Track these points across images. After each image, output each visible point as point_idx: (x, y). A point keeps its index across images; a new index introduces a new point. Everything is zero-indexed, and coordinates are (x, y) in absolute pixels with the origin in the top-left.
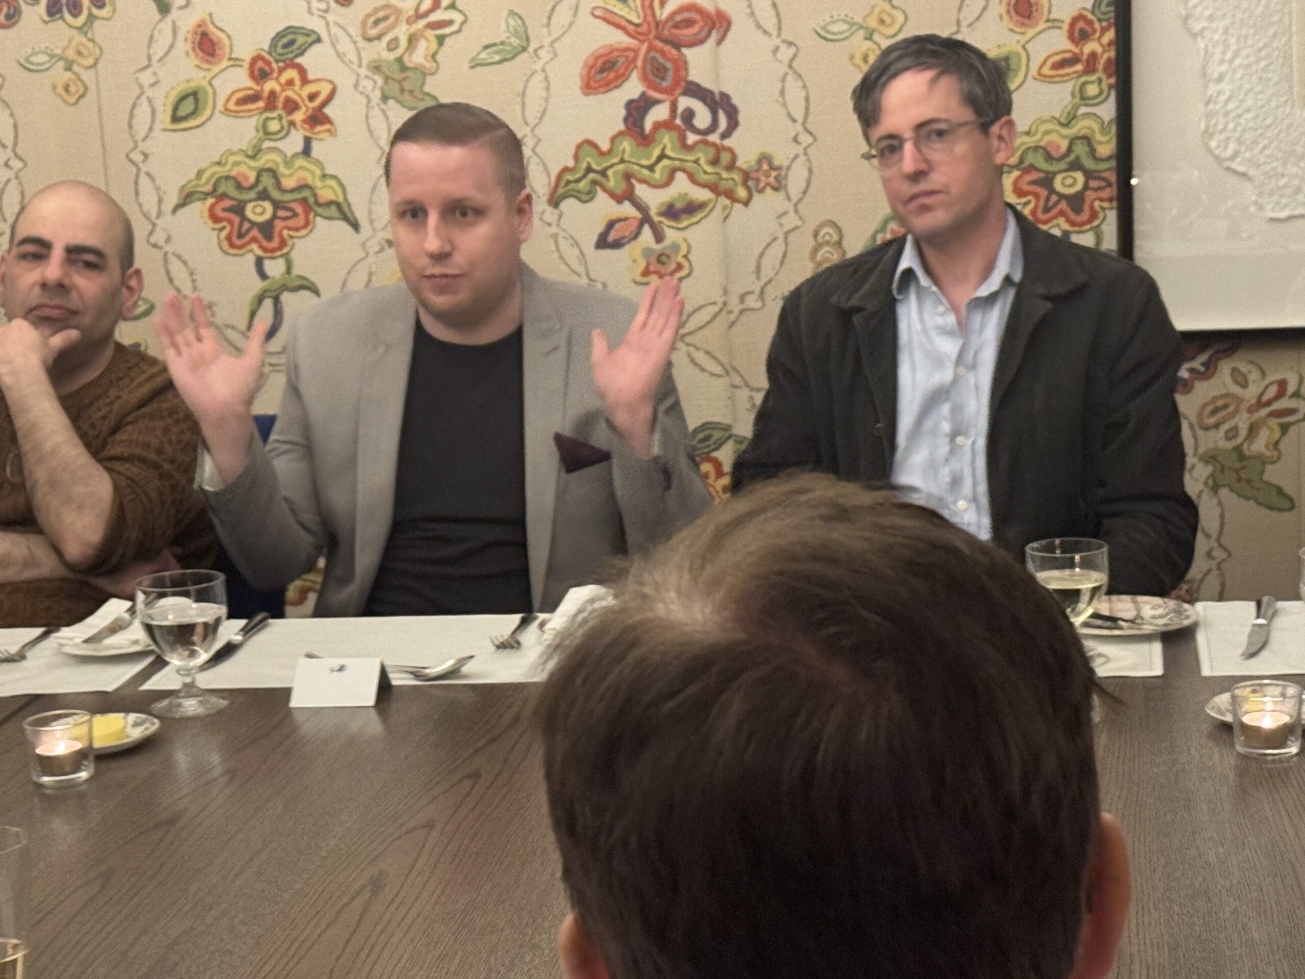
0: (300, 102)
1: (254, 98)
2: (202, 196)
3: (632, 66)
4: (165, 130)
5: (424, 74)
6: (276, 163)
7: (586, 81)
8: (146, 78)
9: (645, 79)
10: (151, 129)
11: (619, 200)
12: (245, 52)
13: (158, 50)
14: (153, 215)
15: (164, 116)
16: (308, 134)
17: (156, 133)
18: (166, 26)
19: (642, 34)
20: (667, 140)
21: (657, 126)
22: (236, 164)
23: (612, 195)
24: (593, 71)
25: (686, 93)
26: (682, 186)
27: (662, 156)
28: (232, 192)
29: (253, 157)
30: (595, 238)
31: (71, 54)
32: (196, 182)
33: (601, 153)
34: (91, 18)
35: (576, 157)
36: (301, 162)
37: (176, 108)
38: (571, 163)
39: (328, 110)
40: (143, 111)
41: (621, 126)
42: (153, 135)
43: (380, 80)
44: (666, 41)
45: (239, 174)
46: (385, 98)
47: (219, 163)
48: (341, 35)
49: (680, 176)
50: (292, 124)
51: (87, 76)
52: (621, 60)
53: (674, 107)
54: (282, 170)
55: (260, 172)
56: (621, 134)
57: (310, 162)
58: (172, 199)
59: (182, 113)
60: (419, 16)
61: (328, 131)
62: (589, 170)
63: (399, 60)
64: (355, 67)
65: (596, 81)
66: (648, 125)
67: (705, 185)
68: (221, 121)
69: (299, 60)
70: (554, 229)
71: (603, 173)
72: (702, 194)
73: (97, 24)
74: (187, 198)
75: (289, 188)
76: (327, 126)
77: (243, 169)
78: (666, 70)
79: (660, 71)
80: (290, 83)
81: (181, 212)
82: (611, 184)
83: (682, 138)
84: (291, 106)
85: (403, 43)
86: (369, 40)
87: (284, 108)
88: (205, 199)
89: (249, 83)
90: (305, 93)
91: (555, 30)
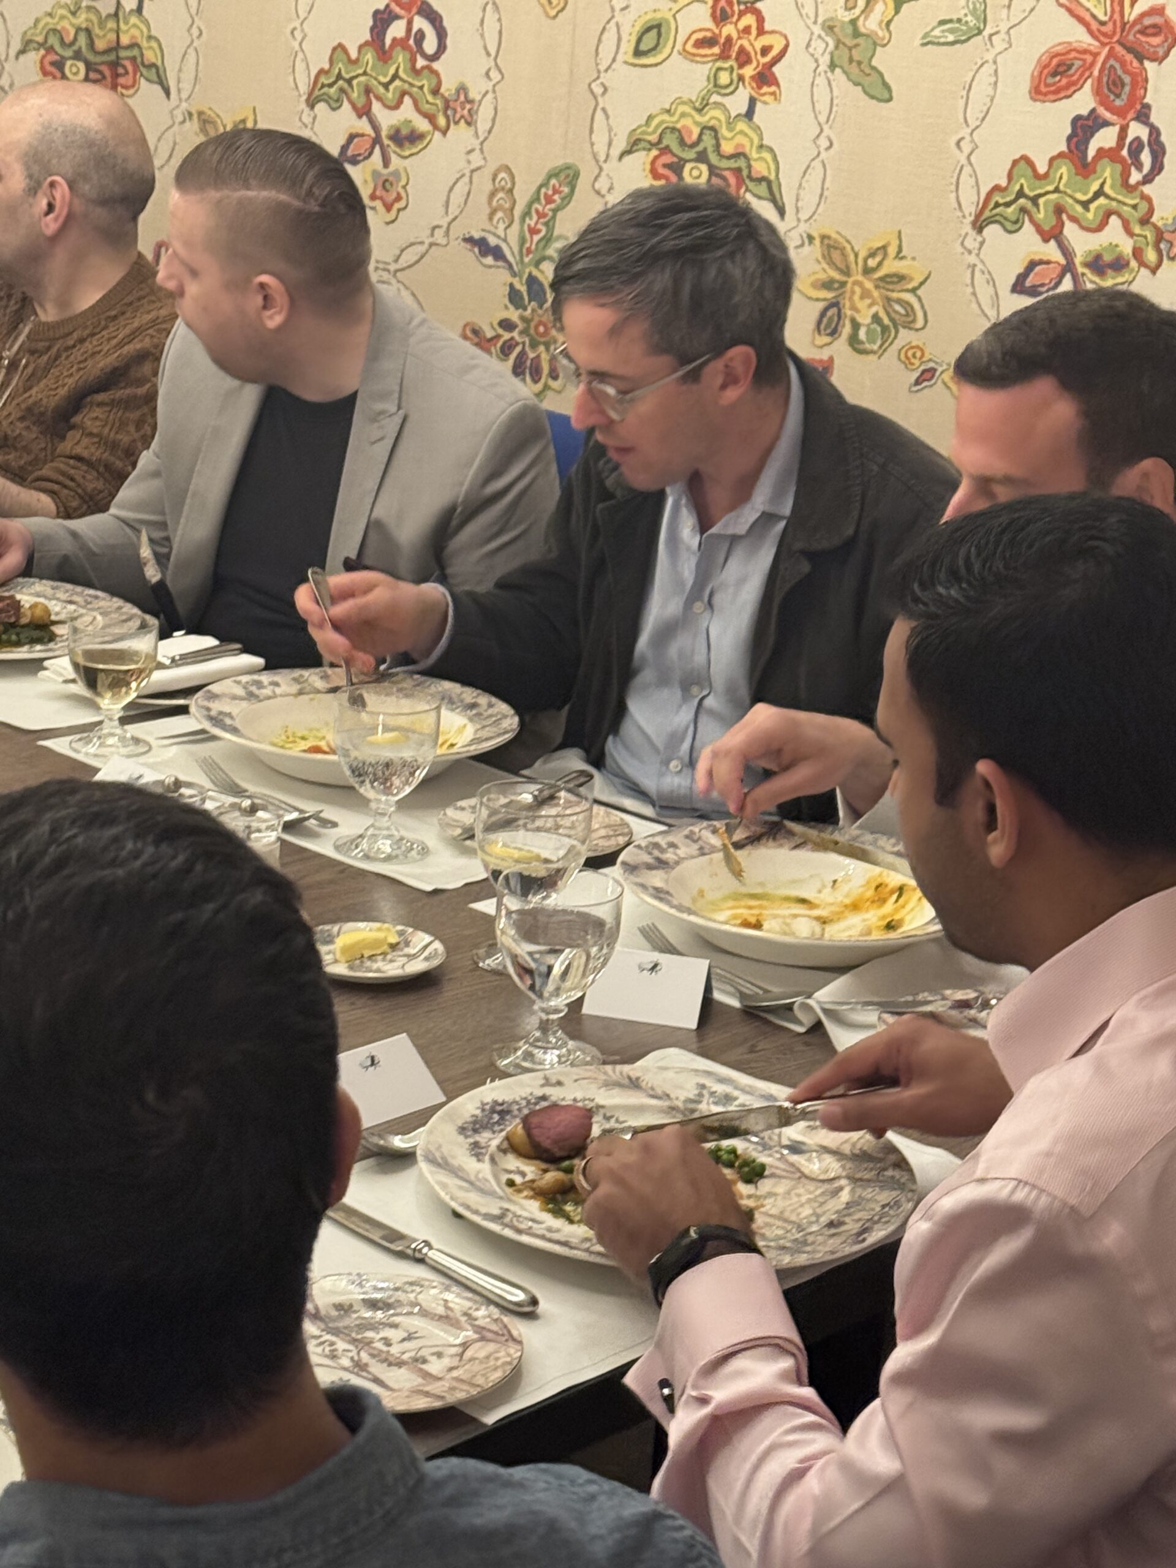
0: (753, 54)
1: (711, 42)
2: (648, 146)
3: (1087, 74)
4: (626, 63)
5: (875, 43)
6: (719, 121)
7: (1037, 82)
9: (1097, 92)
10: (614, 60)
11: (1046, 240)
14: (602, 158)
15: (628, 47)
16: (754, 94)
17: (618, 65)
19: (1105, 35)
20: (1108, 172)
21: (1101, 153)
22: (683, 115)
23: (1039, 229)
24: (1046, 71)
25: (1137, 117)
26: (1114, 235)
27: (1099, 193)
28: (675, 147)
29: (700, 111)
30: (1012, 280)
32: (644, 128)
33: (1037, 176)
35: (1011, 176)
36: (741, 126)
37: (639, 41)
38: (1003, 181)
39: (777, 70)
40: (610, 36)
41: (1063, 147)
42: (614, 66)
43: (831, 45)
44: (1130, 50)
45: (684, 127)
46: (832, 66)
47: (668, 111)
49: (1114, 220)
50: (741, 79)
52: (1078, 63)
53: (1123, 131)
54: (724, 132)
55: (705, 128)
56: (1061, 155)
57: (750, 127)
58: (621, 144)
59: (643, 47)
61: (773, 94)
62: (1021, 194)
63: (853, 22)
64: (810, 22)
65: (1047, 85)
66: (1091, 153)
68: (678, 63)
69: (759, 5)
70: (972, 259)
71: (1034, 200)
74: (634, 145)
75: (727, 154)
76: (773, 89)
77: (687, 122)
78: (1123, 85)
79: (1116, 85)
80: (747, 30)
81: (627, 159)
82: (1041, 216)
83: (1125, 175)
84: (744, 58)
85: (861, 3)
87: (737, 59)
88: (650, 150)
89: (709, 24)
90: (759, 45)
91: (1016, 15)
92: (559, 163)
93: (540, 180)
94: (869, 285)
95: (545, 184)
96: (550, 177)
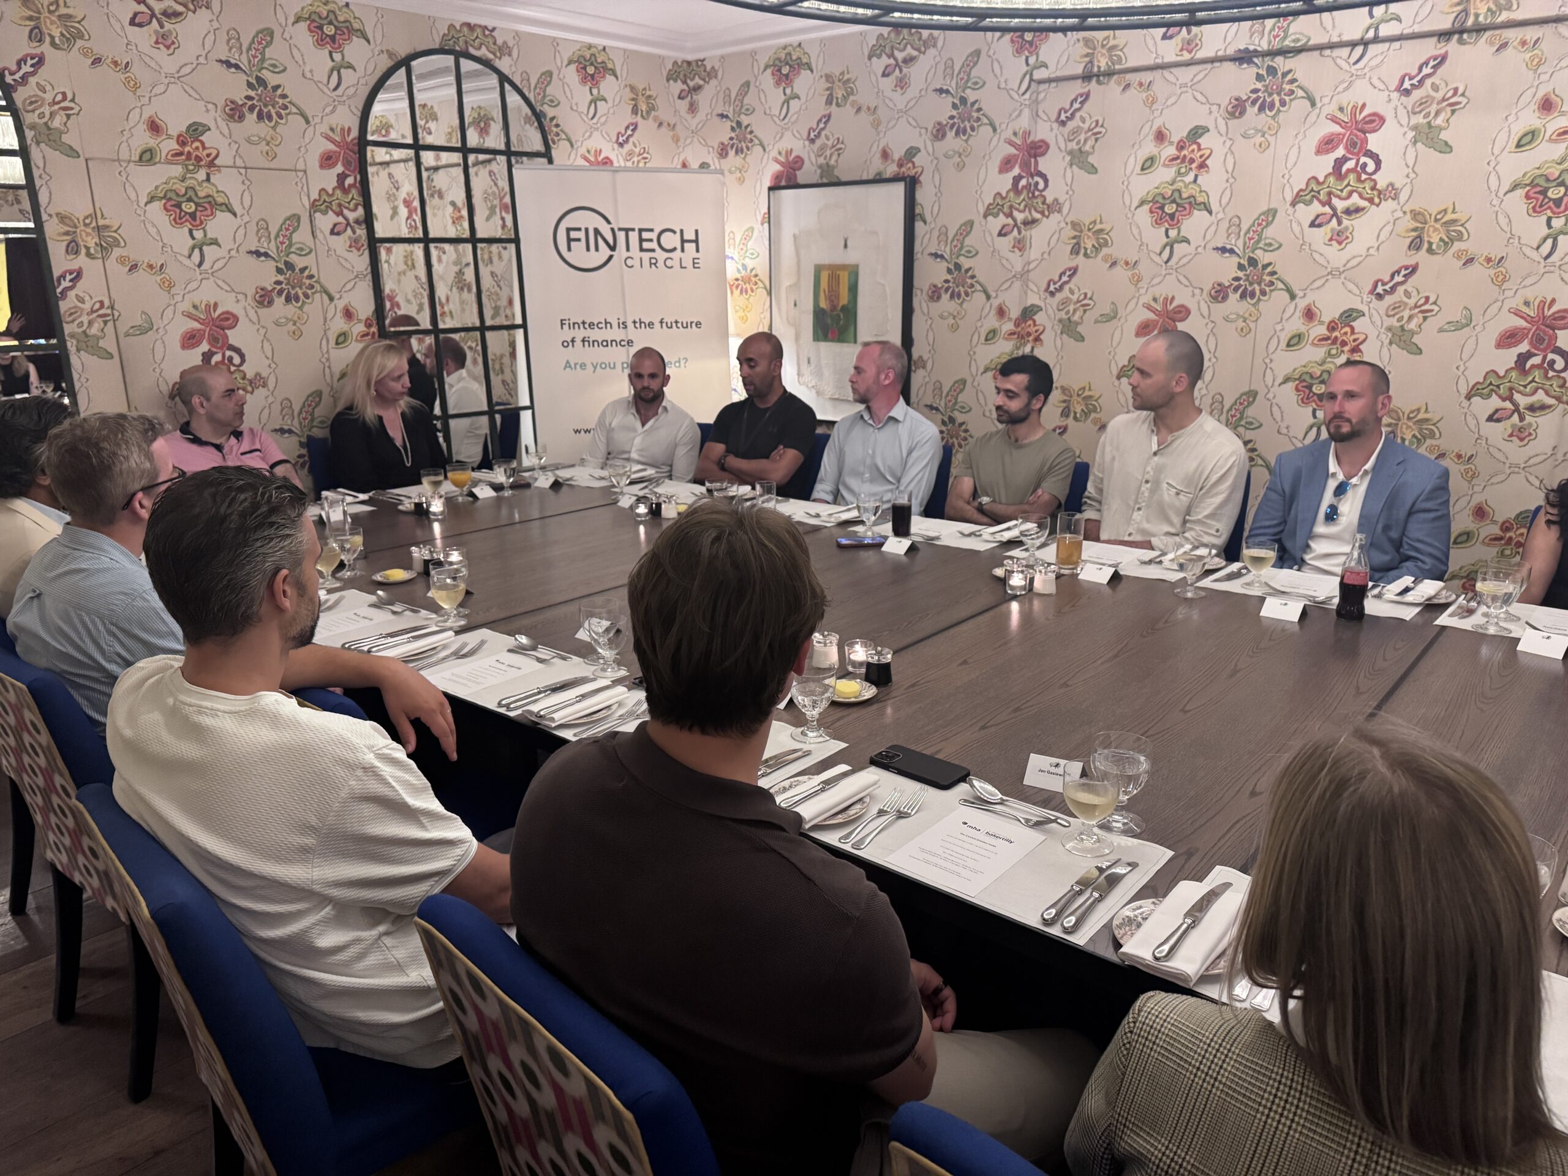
0: (1349, 342)
1: (1327, 339)
3: (1525, 337)
4: (1283, 350)
5: (1413, 333)
7: (1499, 342)
8: (1279, 327)
9: (1531, 343)
10: (1276, 349)
11: (1504, 400)
12: (1327, 319)
13: (1286, 316)
14: (1269, 386)
15: (1283, 344)
17: (1279, 350)
18: (1292, 306)
19: (1534, 322)
20: (1537, 374)
21: (1533, 366)
22: (1312, 367)
23: (1500, 397)
24: (1503, 337)
25: (1552, 352)
26: (1541, 396)
27: (1533, 381)
28: (1308, 379)
29: (1321, 365)
30: (1486, 416)
31: (1247, 315)
32: (1292, 373)
33: (1499, 377)
34: (1259, 300)
35: (1485, 378)
37: (1289, 341)
38: (1481, 380)
39: (1361, 347)
40: (1274, 341)
41: (1513, 365)
42: (1276, 352)
43: (1390, 335)
44: (1547, 326)
45: (1313, 372)
46: (1391, 343)
47: (1304, 366)
48: (1375, 313)
49: (1540, 391)
50: (1343, 351)
51: (1252, 325)
52: (1520, 333)
53: (1545, 358)
55: (1323, 372)
56: (1512, 368)
58: (1280, 380)
59: (1292, 343)
60: (1416, 306)
62: (1491, 384)
63: (1402, 326)
64: (1379, 328)
65: (1504, 343)
66: (1528, 365)
67: (1553, 397)
68: (1309, 348)
69: (1352, 323)
70: (1466, 410)
71: (1498, 386)
72: (1551, 401)
73: (1261, 303)
74: (1287, 380)
77: (1315, 370)
78: (1544, 340)
79: (1541, 340)
80: (1346, 333)
81: (1283, 386)
82: (1502, 391)
83: (1546, 373)
84: (1344, 343)
85: (1406, 319)
86: (1389, 316)
87: (1340, 344)
88: (1294, 381)
89: (1326, 332)
90: (1351, 338)
91: (1487, 317)
92: (1247, 389)
93: (1238, 396)
94: (1410, 424)
95: (1240, 398)
96: (1242, 395)
